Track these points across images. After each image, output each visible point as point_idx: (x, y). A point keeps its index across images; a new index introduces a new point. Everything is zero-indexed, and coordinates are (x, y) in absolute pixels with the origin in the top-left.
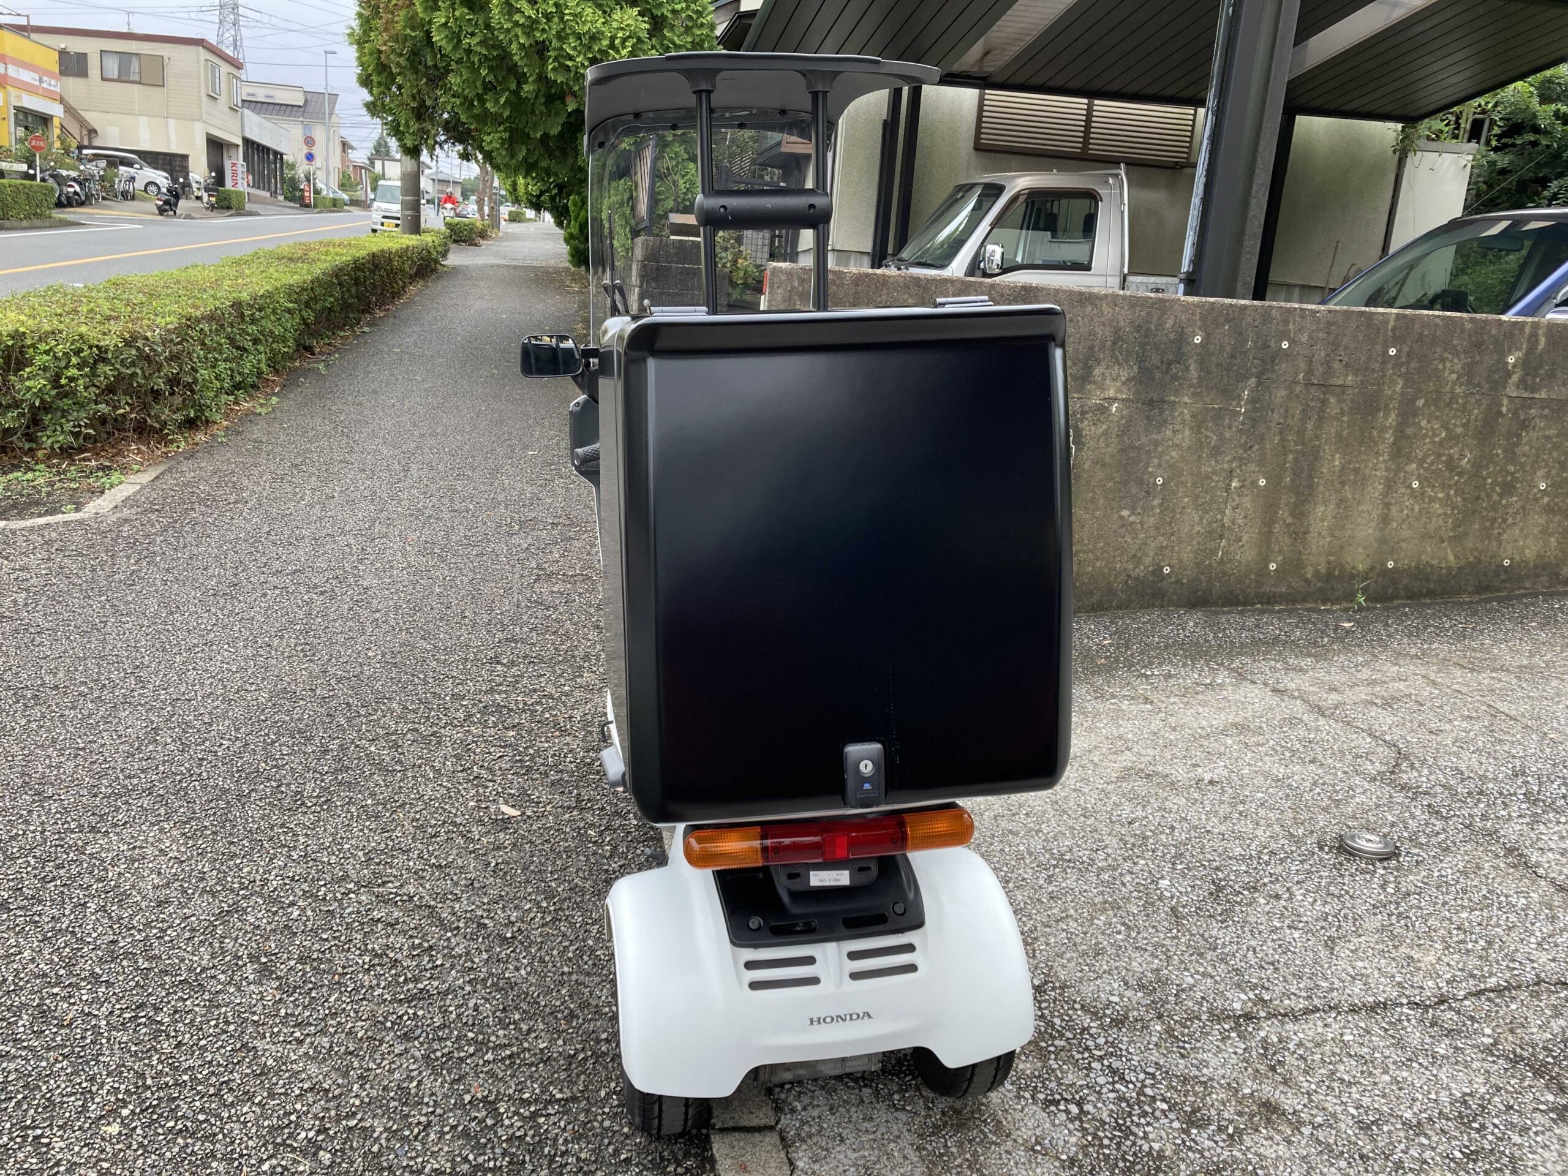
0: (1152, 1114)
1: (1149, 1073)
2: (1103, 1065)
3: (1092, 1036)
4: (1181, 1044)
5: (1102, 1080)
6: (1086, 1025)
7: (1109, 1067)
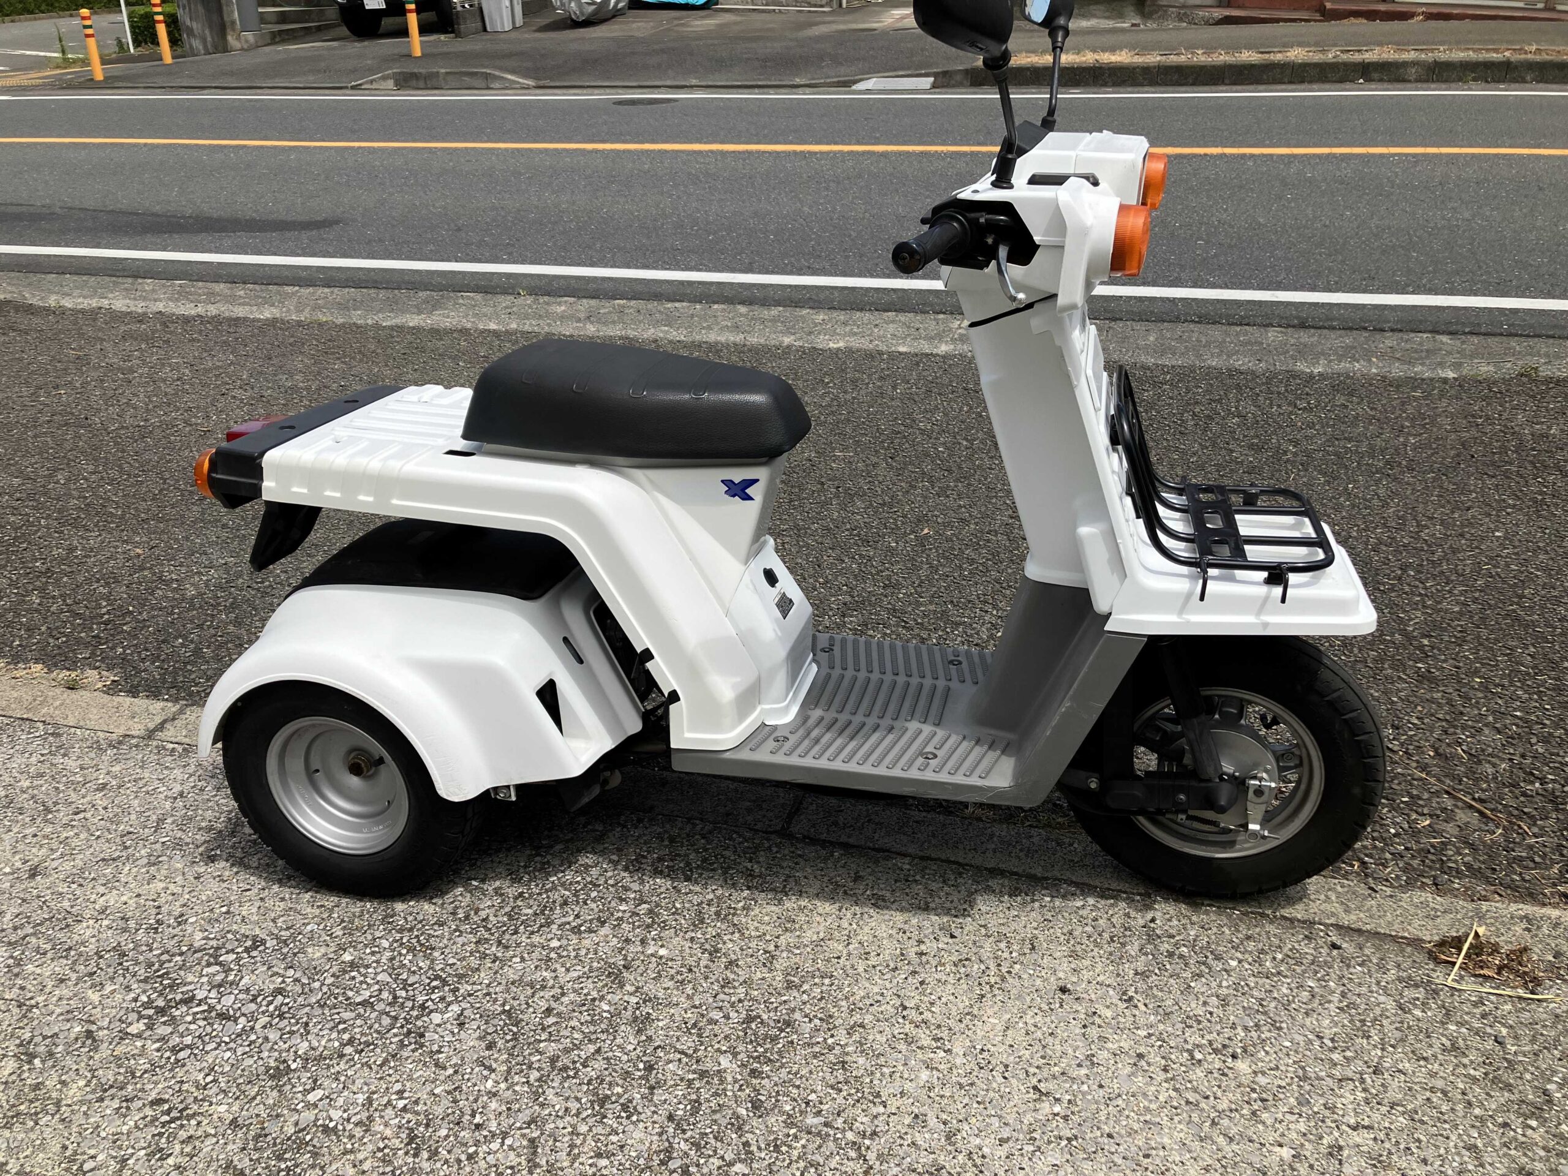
0: (139, 1012)
1: (181, 1050)
2: (244, 1015)
3: (291, 1033)
4: (175, 1114)
5: (228, 1001)
6: (309, 1037)
7: (236, 1021)
